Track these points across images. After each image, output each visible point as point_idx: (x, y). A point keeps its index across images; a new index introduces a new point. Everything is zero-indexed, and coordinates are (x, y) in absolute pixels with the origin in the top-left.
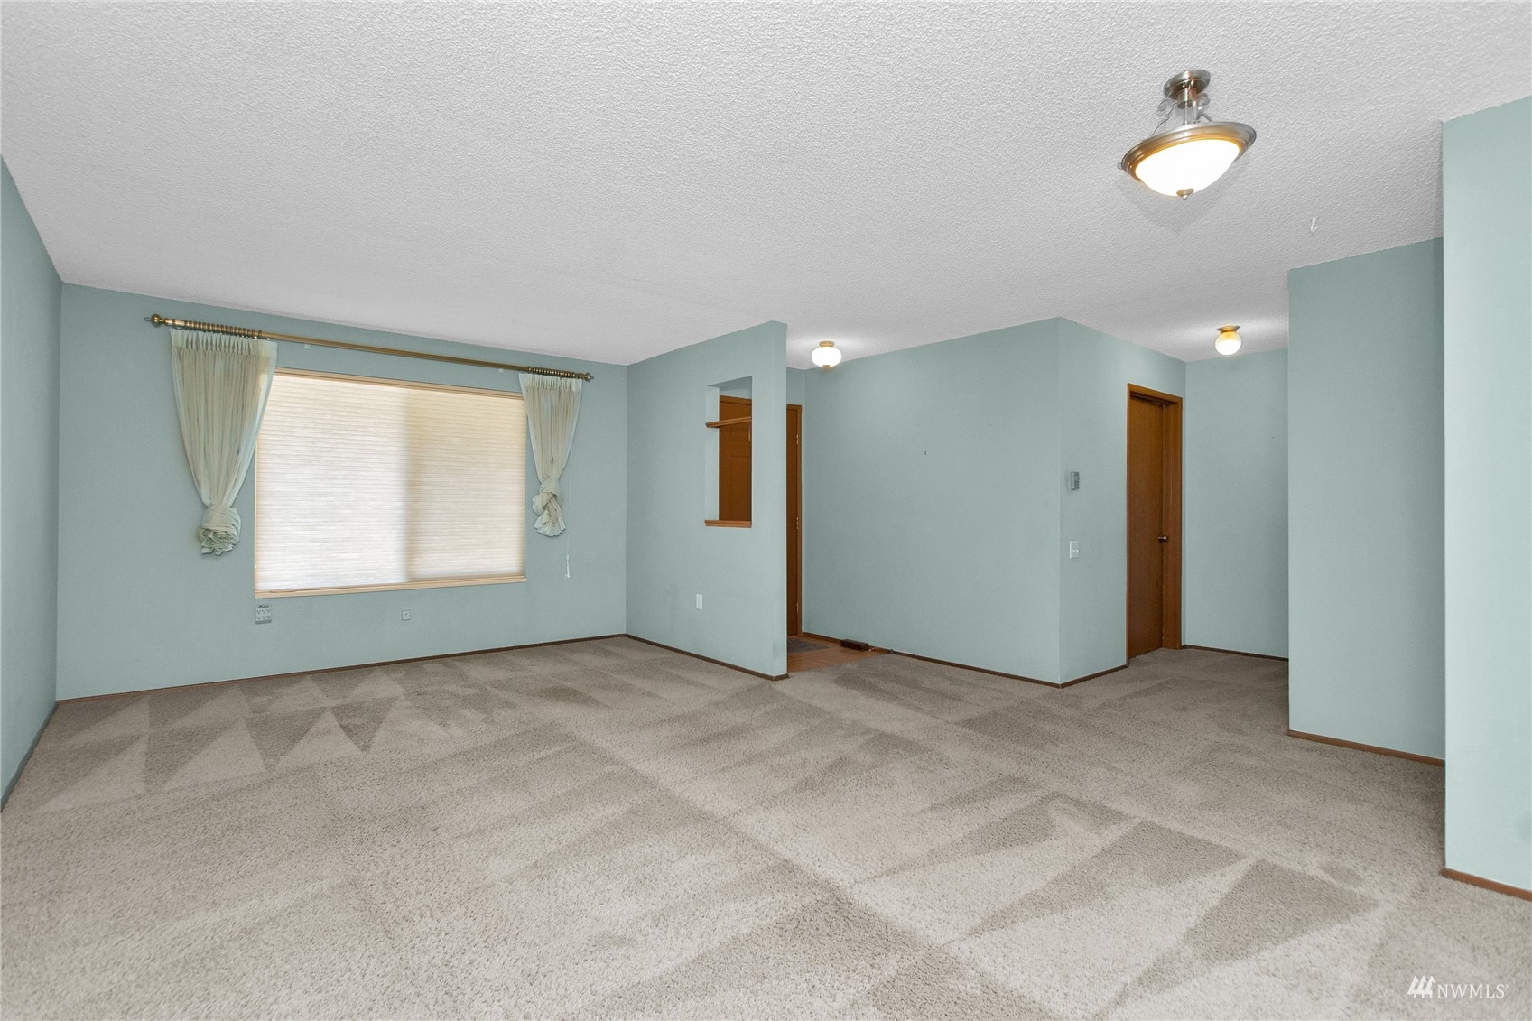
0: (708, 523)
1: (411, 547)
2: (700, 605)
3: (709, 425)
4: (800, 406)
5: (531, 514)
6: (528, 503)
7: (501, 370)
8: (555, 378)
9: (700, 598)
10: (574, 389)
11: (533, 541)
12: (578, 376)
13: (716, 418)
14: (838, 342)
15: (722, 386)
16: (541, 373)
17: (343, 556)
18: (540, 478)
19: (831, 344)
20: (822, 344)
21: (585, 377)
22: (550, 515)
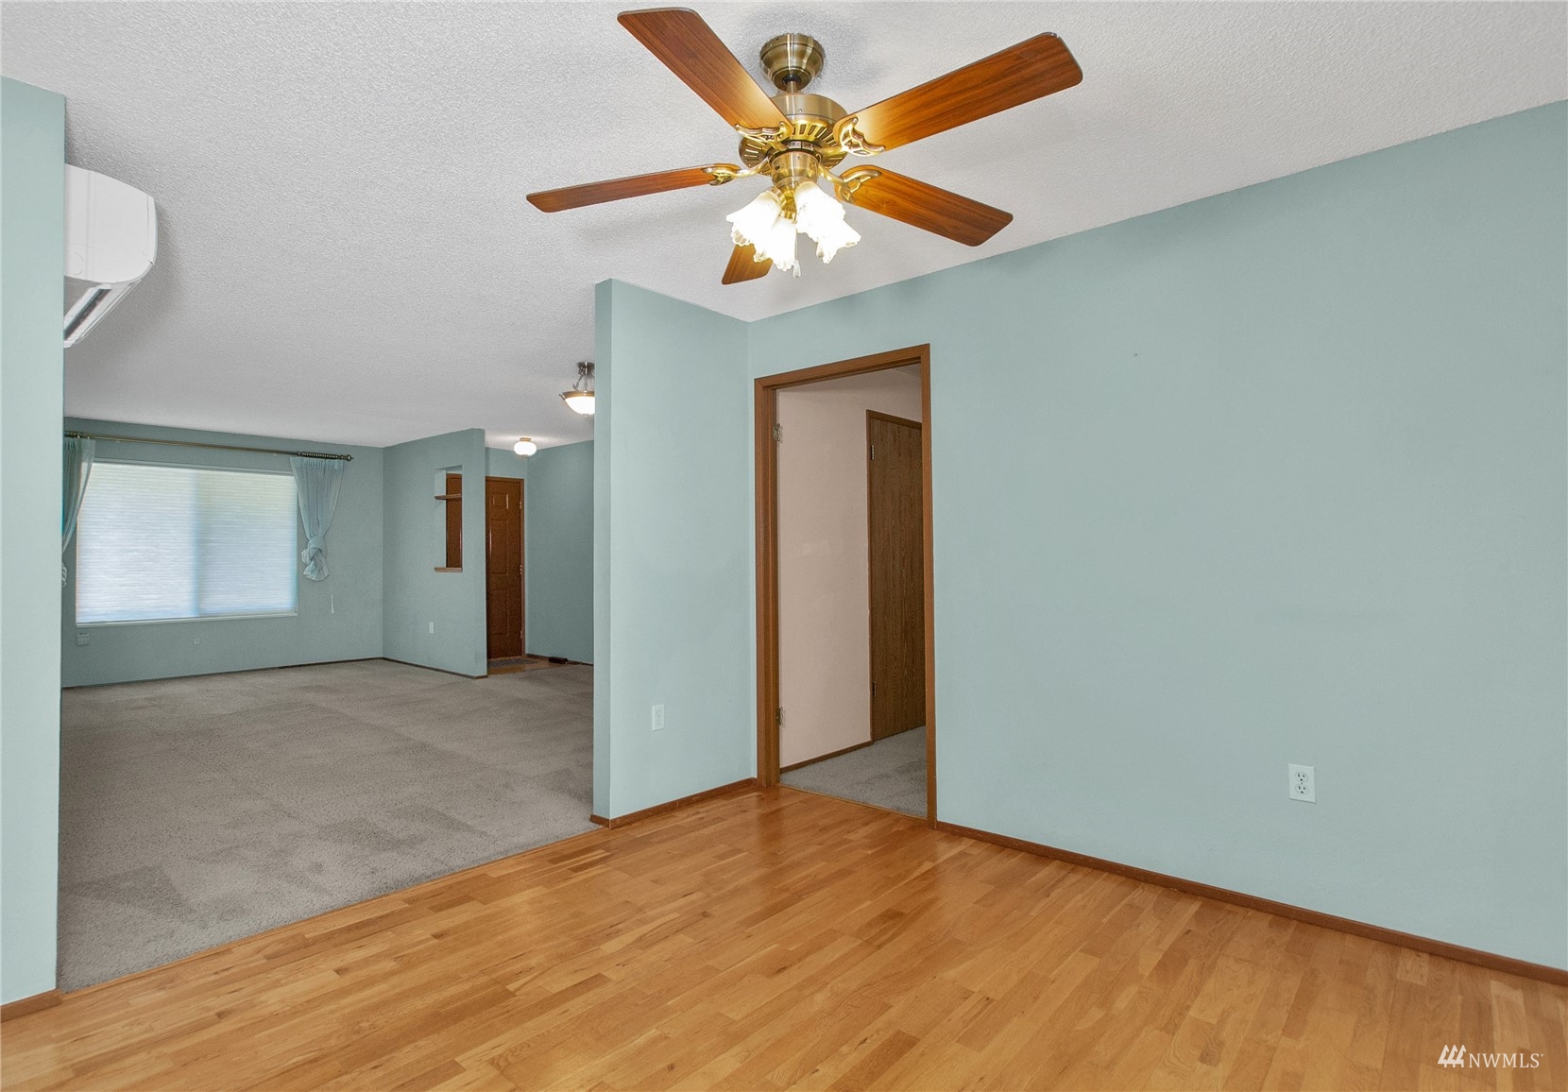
0: (436, 569)
1: (200, 591)
2: (431, 631)
3: (437, 498)
4: (523, 480)
5: (301, 566)
6: (299, 556)
7: (275, 455)
8: (320, 459)
9: (431, 624)
10: (336, 467)
11: (303, 585)
12: (340, 458)
13: (443, 493)
14: (533, 439)
15: (448, 469)
16: (309, 456)
17: (145, 596)
18: (308, 536)
19: (529, 440)
20: (522, 440)
21: (347, 458)
22: (316, 565)
